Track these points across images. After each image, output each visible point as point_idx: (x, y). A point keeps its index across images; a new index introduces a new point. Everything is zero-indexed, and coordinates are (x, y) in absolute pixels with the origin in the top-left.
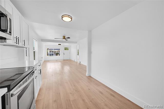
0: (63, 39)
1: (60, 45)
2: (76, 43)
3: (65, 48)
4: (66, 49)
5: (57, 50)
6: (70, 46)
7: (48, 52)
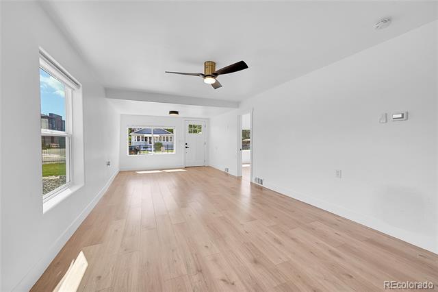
0: (205, 76)
1: (176, 113)
2: (237, 104)
3: (191, 126)
4: (194, 129)
5: (158, 136)
6: (208, 119)
7: (133, 141)
